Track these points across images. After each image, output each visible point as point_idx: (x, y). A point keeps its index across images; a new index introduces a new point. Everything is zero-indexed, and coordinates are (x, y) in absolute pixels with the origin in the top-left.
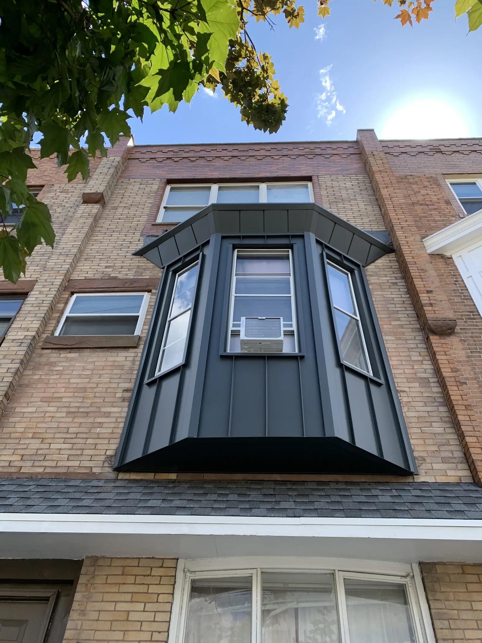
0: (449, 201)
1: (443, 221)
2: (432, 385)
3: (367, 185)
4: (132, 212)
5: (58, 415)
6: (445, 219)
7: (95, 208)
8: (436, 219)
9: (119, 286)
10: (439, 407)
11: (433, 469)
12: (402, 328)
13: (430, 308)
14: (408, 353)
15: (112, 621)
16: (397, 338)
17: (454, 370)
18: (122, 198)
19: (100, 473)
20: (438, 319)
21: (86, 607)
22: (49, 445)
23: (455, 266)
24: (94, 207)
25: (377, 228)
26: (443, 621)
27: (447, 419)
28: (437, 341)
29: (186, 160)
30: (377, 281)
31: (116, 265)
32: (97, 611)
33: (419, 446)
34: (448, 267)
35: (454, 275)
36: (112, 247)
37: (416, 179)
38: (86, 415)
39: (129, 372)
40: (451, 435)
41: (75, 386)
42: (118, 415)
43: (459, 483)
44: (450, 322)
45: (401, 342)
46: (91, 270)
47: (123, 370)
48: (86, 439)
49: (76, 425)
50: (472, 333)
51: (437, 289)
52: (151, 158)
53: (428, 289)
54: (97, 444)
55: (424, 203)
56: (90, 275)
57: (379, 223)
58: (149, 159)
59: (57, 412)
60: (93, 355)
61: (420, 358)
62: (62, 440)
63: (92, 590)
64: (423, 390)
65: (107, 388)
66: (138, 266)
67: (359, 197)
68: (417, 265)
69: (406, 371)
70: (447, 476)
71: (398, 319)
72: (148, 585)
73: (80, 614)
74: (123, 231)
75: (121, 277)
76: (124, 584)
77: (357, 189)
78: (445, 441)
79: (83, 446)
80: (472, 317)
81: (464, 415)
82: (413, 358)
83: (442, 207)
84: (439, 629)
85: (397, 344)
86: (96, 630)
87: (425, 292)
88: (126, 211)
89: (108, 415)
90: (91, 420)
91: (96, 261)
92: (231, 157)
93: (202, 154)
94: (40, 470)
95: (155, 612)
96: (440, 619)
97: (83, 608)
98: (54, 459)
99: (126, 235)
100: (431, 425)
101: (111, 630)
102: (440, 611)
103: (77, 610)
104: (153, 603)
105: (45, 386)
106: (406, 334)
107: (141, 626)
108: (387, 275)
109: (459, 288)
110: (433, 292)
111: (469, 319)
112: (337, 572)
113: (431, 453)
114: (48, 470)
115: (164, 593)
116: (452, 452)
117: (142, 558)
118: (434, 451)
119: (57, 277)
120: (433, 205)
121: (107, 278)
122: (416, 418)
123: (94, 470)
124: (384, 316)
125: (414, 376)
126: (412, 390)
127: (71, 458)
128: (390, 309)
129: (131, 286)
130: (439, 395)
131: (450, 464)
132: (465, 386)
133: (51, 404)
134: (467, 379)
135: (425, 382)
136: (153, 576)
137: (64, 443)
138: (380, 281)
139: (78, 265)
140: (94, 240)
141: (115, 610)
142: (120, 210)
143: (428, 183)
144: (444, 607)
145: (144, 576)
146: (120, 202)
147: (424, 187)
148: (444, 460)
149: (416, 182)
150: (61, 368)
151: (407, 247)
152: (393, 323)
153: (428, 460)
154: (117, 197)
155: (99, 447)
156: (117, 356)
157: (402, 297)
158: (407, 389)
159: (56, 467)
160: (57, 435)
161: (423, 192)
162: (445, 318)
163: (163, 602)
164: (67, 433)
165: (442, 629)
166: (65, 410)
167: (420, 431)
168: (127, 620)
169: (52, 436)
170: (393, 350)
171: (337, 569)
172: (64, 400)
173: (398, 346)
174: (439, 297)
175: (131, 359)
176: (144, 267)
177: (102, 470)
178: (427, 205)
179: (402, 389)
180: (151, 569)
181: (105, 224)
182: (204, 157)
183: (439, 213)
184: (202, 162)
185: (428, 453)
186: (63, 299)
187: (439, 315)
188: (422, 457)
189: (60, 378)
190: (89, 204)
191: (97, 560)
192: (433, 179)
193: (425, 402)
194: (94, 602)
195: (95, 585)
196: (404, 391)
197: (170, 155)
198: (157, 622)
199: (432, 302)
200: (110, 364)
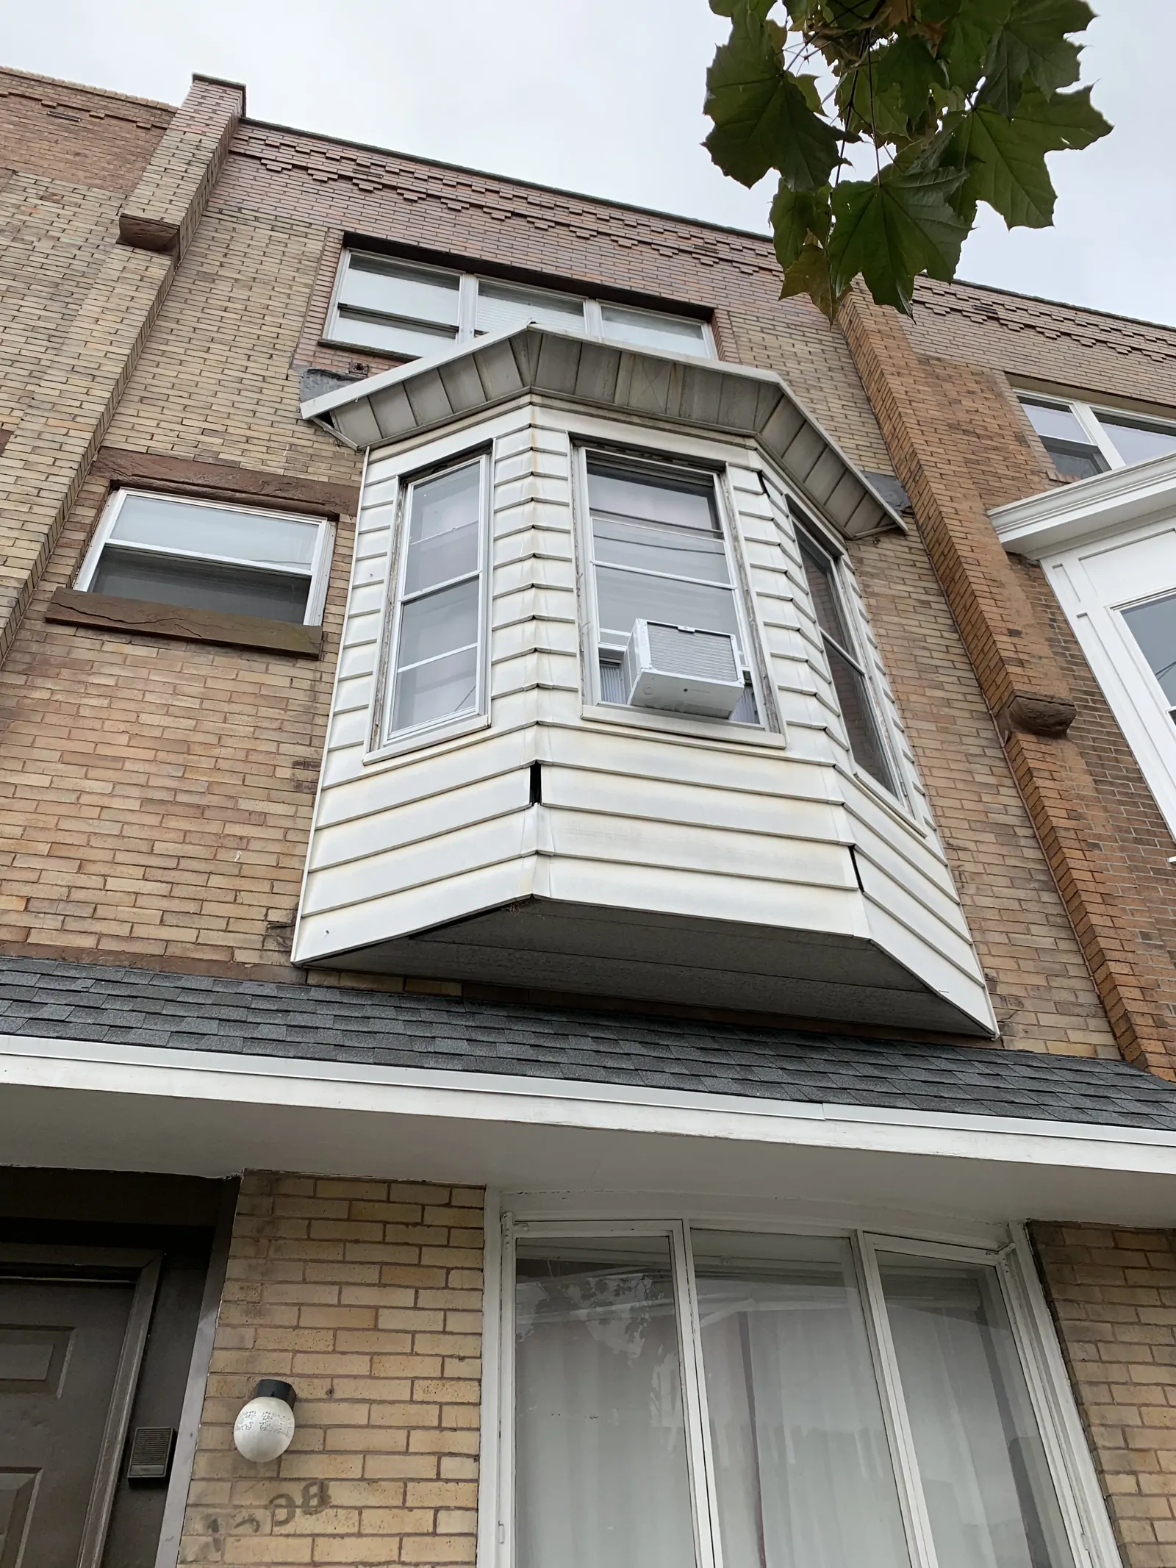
0: (1023, 436)
1: (1013, 478)
2: (1023, 842)
3: (843, 360)
4: (259, 296)
5: (116, 803)
6: (1017, 475)
7: (158, 266)
8: (999, 471)
9: (245, 489)
10: (1041, 893)
11: (1039, 1025)
12: (950, 707)
13: (1018, 670)
14: (967, 764)
15: (336, 1330)
16: (941, 727)
17: (1073, 814)
18: (225, 255)
19: (255, 965)
20: (1038, 697)
21: (261, 1295)
22: (101, 879)
23: (1048, 585)
24: (154, 260)
25: (875, 465)
26: (1086, 1345)
27: (1059, 920)
28: (1033, 747)
29: (391, 195)
30: (887, 591)
31: (231, 430)
32: (294, 1304)
33: (1009, 972)
34: (1034, 587)
35: (1047, 606)
36: (214, 381)
37: (950, 371)
38: (198, 812)
39: (304, 718)
40: (1071, 955)
41: (157, 733)
42: (289, 823)
43: (1094, 1059)
44: (1062, 707)
45: (952, 738)
46: (159, 431)
47: (286, 710)
48: (207, 875)
49: (172, 836)
50: (1094, 740)
51: (1029, 630)
52: (295, 166)
53: (1011, 627)
54: (240, 891)
55: (972, 430)
56: (161, 445)
57: (877, 456)
58: (290, 167)
59: (111, 795)
60: (196, 660)
61: (992, 780)
62: (139, 872)
63: (271, 1253)
64: (1004, 850)
65: (248, 751)
66: (291, 445)
67: (826, 384)
68: (984, 569)
69: (967, 805)
70: (1069, 1041)
71: (940, 686)
72: (420, 1247)
73: (247, 1313)
74: (237, 344)
75: (249, 467)
76: (356, 1241)
77: (822, 367)
78: (1058, 967)
79: (202, 894)
80: (1091, 704)
81: (1102, 915)
82: (979, 778)
83: (1011, 447)
84: (1079, 1361)
85: (942, 742)
86: (296, 1352)
87: (1006, 632)
88: (241, 293)
89: (261, 819)
90: (215, 827)
91: (173, 411)
92: (509, 215)
93: (434, 188)
94: (88, 942)
95: (445, 1310)
96: (1079, 1341)
97: (253, 1296)
98: (120, 916)
99: (249, 356)
100: (1029, 929)
101: (334, 1351)
102: (1078, 1323)
103: (236, 1302)
104: (438, 1289)
105: (69, 722)
106: (959, 721)
107: (413, 1343)
108: (908, 582)
109: (1059, 637)
110: (1022, 636)
111: (1085, 707)
112: (860, 1234)
113: (1032, 989)
114: (107, 945)
115: (463, 1268)
116: (1074, 991)
117: (396, 1181)
118: (1038, 987)
119: (72, 433)
120: (991, 439)
121: (211, 461)
122: (997, 912)
123: (240, 956)
124: (908, 674)
125: (982, 818)
126: (982, 848)
127: (169, 919)
128: (920, 660)
129: (279, 493)
130: (1039, 867)
131: (1072, 1018)
132: (1097, 852)
133: (92, 773)
134: (1099, 837)
135: (1005, 833)
136: (429, 1226)
137: (144, 879)
138: (893, 592)
139: (121, 410)
140: (160, 353)
141: (339, 1305)
142: (223, 288)
143: (976, 386)
144: (1084, 1316)
145: (407, 1225)
146: (221, 266)
147: (969, 392)
148: (1061, 1008)
149: (950, 377)
150: (111, 682)
151: (957, 523)
152: (929, 692)
153: (1028, 1004)
154: (208, 249)
155: (244, 897)
156: (267, 671)
157: (942, 637)
158: (972, 846)
159: (130, 938)
160: (121, 857)
161: (967, 403)
162: (1052, 697)
163: (462, 1289)
164: (151, 853)
165: (1084, 1360)
166: (135, 792)
167: (1007, 941)
168: (376, 1328)
169: (108, 856)
170: (935, 754)
171: (860, 1228)
172: (128, 765)
173: (945, 746)
174: (1035, 649)
175: (307, 685)
176: (310, 451)
177: (261, 957)
178: (978, 436)
179: (961, 843)
180: (423, 1210)
181: (184, 315)
182: (439, 198)
183: (1005, 459)
184: (433, 208)
185: (1026, 989)
186: (92, 497)
187: (1038, 687)
188: (1016, 998)
189: (110, 707)
190: (137, 250)
191: (278, 1180)
192: (985, 377)
193: (1011, 879)
194: (281, 1282)
195: (281, 1242)
196: (965, 849)
197: (347, 169)
198: (452, 1333)
199: (1021, 656)
200: (249, 689)
